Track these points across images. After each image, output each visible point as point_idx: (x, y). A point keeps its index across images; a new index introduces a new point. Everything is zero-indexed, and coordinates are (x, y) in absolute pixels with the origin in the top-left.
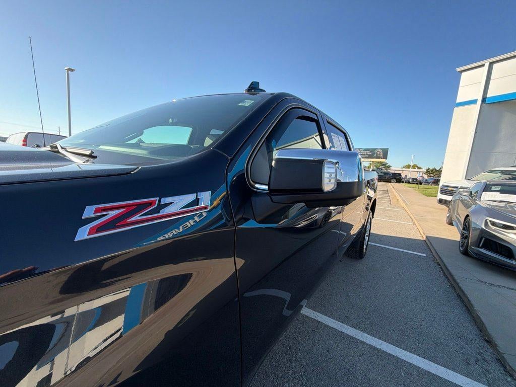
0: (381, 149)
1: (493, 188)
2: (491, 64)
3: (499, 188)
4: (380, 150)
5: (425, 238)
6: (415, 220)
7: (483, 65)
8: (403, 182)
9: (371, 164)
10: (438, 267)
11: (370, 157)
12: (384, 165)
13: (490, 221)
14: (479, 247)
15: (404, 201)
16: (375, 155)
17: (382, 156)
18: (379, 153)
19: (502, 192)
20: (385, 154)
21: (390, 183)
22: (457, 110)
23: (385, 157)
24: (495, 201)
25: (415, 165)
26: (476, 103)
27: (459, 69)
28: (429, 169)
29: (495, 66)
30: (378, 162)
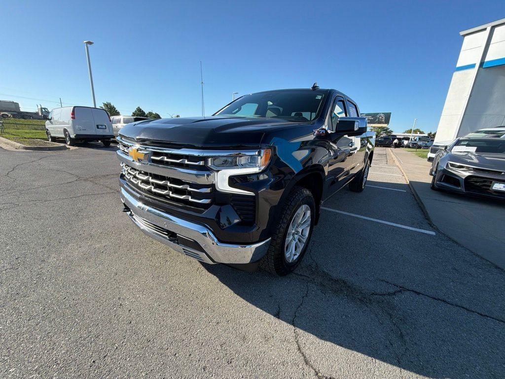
0: (383, 113)
1: (462, 143)
2: (493, 28)
3: (466, 143)
4: (382, 115)
5: (408, 183)
6: (404, 173)
7: (485, 29)
8: (403, 147)
9: (372, 129)
10: (412, 196)
11: (372, 122)
12: (385, 130)
13: (450, 164)
14: (441, 181)
15: (399, 161)
16: (377, 120)
17: (383, 121)
18: (381, 117)
19: (468, 145)
20: (387, 118)
21: (389, 149)
22: (456, 75)
23: (387, 122)
24: (461, 152)
25: (417, 129)
26: (474, 67)
27: (462, 33)
28: (431, 133)
29: (497, 29)
30: (380, 128)
